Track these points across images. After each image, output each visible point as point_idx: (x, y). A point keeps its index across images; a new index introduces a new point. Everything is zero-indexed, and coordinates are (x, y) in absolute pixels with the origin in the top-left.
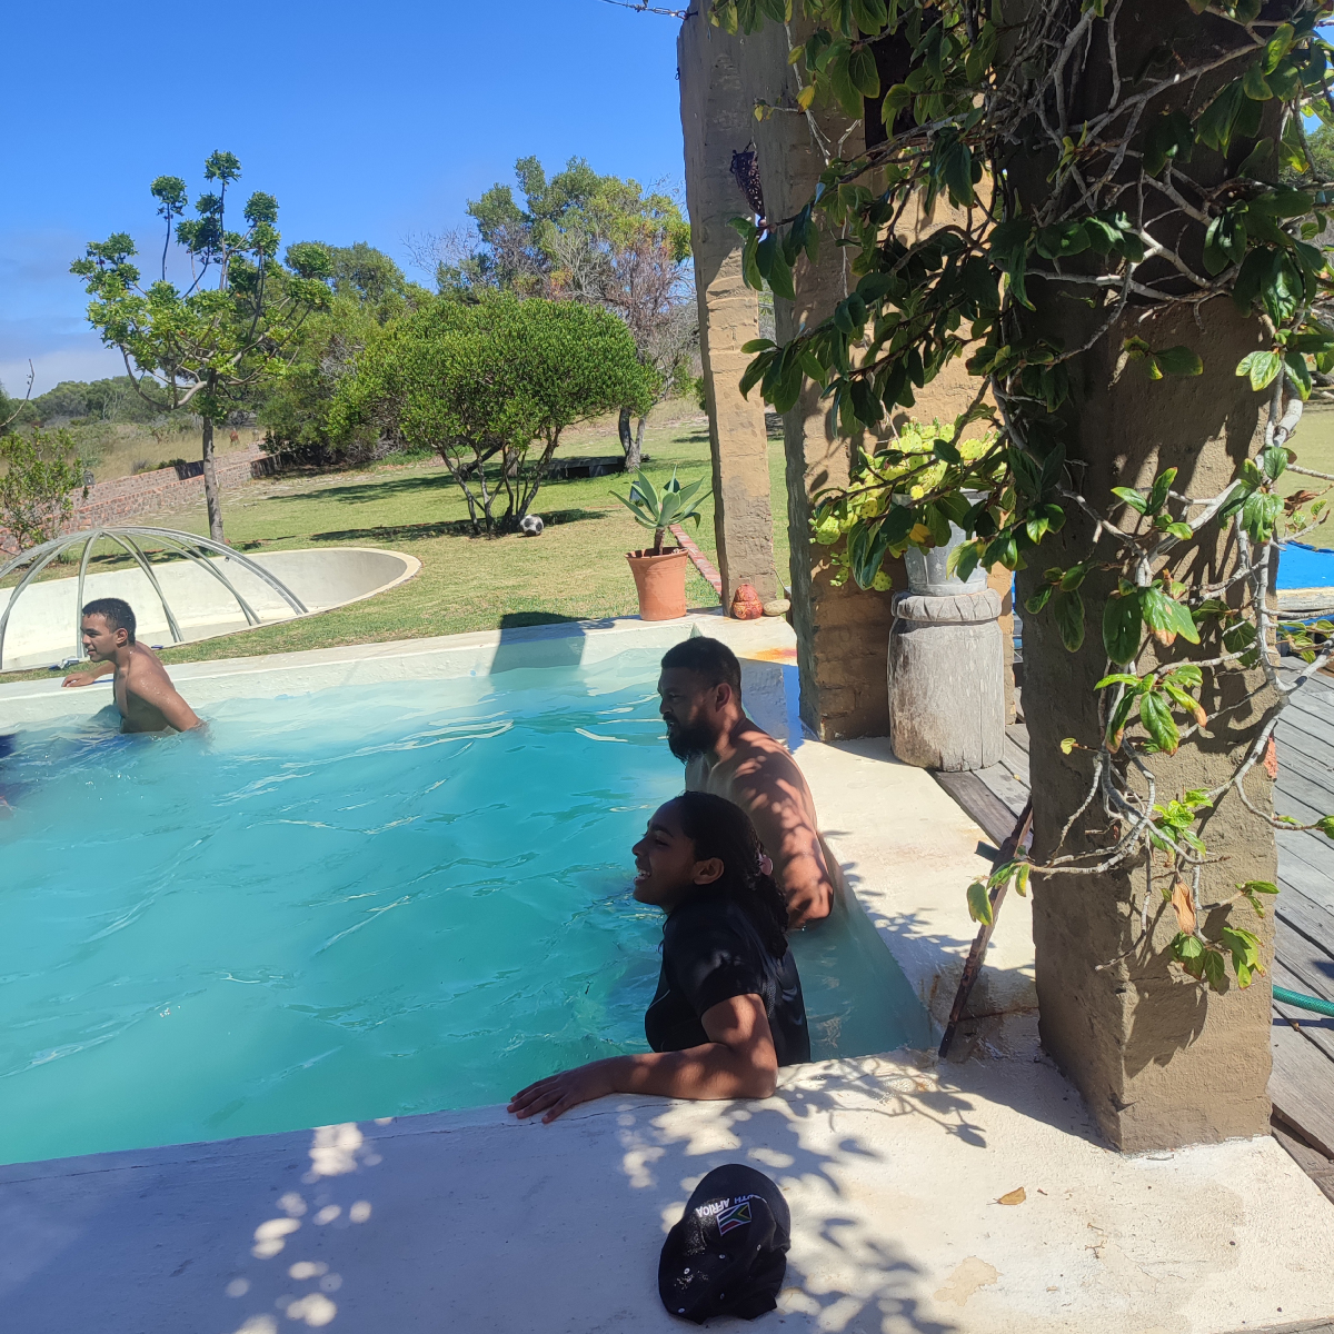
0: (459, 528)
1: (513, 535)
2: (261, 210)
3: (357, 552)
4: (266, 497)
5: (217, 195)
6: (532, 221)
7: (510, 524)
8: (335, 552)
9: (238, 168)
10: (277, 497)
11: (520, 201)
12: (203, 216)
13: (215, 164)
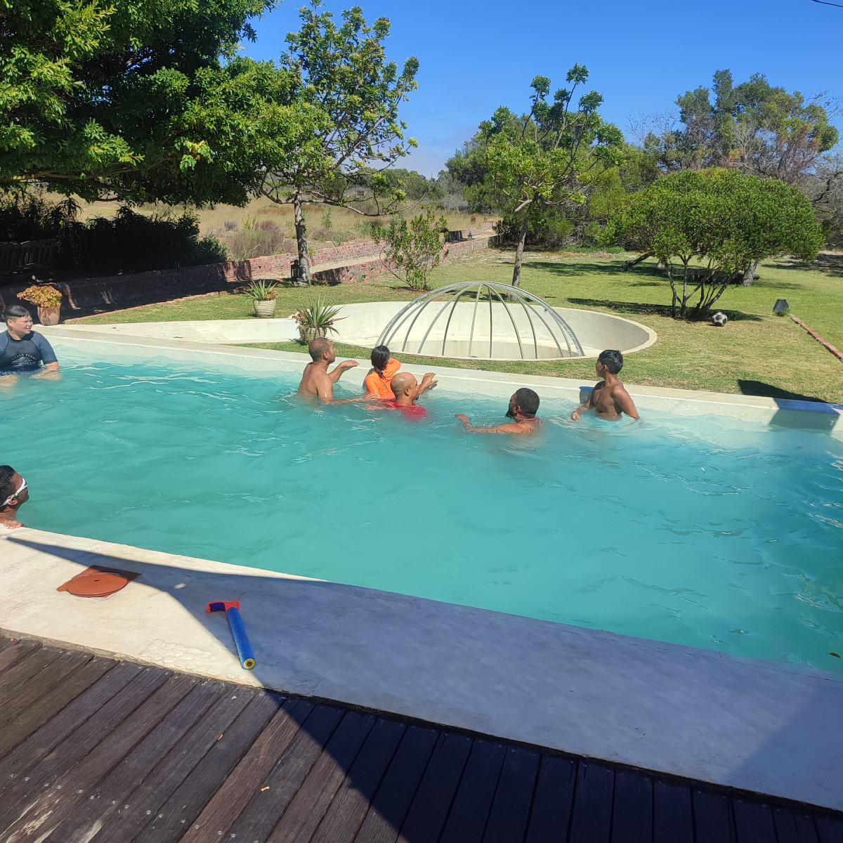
0: (660, 310)
1: (703, 323)
2: (592, 101)
3: (607, 317)
4: (501, 262)
5: (569, 91)
6: (715, 112)
7: (700, 314)
8: (592, 314)
9: (587, 76)
10: (508, 263)
11: (712, 99)
12: (557, 102)
13: (574, 72)
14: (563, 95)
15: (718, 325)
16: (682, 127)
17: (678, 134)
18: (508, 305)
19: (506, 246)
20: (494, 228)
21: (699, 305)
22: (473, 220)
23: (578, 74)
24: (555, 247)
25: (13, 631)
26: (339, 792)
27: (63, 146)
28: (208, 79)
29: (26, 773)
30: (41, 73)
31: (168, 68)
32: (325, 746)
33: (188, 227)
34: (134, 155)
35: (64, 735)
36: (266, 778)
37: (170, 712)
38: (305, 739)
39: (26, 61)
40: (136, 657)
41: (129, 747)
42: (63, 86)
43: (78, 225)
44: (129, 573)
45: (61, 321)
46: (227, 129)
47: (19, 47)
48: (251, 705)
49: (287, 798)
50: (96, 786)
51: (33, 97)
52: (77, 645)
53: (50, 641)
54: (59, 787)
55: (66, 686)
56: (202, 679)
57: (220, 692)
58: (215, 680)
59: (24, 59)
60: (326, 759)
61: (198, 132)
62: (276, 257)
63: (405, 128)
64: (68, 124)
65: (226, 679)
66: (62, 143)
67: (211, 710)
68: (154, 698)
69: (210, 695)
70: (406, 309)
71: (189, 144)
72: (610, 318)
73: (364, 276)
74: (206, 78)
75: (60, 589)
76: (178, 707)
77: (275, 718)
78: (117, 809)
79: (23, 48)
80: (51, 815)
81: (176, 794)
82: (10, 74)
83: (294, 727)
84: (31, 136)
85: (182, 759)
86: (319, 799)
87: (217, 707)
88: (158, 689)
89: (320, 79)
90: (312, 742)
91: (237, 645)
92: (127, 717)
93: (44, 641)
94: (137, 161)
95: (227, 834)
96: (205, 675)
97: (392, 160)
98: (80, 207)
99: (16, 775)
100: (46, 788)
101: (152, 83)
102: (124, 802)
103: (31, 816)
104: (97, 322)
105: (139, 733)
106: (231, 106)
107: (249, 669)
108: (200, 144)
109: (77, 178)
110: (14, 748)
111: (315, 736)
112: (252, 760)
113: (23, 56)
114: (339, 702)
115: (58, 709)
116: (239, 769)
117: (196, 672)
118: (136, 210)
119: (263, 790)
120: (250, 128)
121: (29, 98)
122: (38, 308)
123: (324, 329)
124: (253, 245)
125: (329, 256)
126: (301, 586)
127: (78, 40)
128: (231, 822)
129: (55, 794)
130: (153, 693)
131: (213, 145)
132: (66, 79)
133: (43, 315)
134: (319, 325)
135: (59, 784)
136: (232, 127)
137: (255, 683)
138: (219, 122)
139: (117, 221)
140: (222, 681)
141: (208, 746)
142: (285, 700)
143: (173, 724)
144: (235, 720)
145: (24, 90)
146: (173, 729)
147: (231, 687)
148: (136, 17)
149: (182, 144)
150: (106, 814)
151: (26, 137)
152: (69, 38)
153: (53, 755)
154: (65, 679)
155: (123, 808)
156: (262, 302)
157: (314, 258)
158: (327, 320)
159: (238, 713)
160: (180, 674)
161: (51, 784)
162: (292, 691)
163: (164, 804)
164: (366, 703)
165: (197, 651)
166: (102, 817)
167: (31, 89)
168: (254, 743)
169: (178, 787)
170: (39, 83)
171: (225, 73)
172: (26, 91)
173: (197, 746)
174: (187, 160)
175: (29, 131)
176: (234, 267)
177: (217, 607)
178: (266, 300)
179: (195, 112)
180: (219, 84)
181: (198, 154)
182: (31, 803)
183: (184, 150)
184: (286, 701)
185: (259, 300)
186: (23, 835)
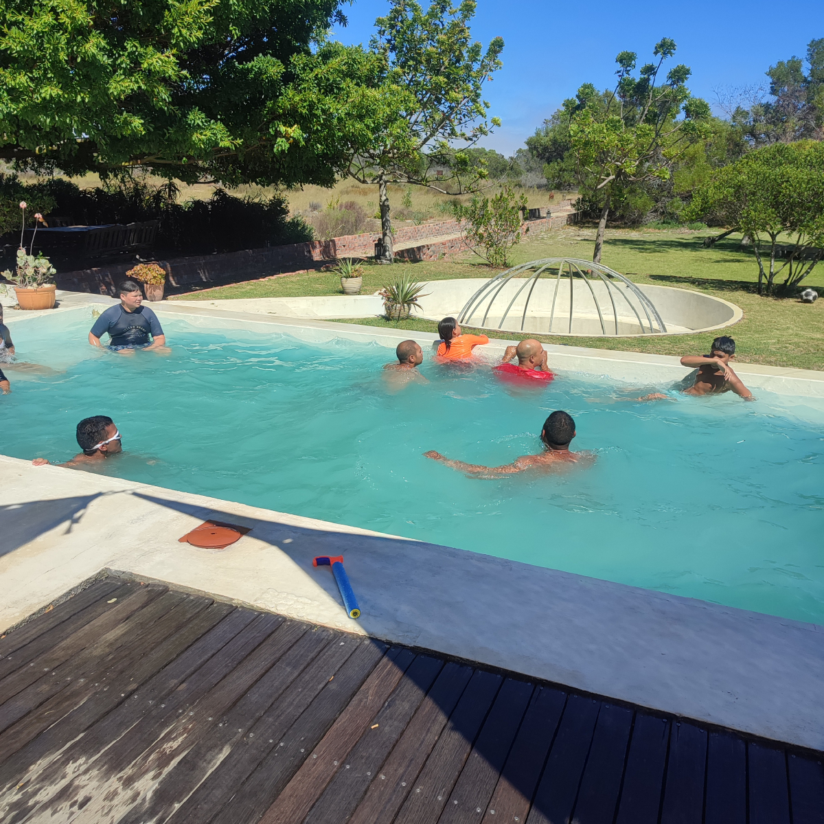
0: (745, 286)
1: (791, 300)
2: (679, 75)
4: (580, 238)
5: (656, 65)
6: (808, 83)
7: (788, 291)
8: (674, 290)
9: (675, 50)
11: (806, 69)
12: (642, 76)
13: (662, 46)
14: (650, 70)
15: (808, 301)
16: (772, 99)
17: (767, 107)
18: (590, 281)
19: (584, 223)
20: (573, 205)
21: (786, 281)
22: (551, 197)
23: (665, 48)
24: (635, 224)
25: (143, 576)
26: (442, 734)
27: (169, 133)
28: (302, 65)
29: (162, 701)
30: (151, 65)
31: (265, 55)
32: (427, 692)
33: (277, 207)
34: (232, 139)
35: (192, 669)
36: (375, 717)
37: (285, 653)
38: (409, 685)
39: (137, 53)
40: (252, 603)
41: (250, 683)
42: (170, 76)
43: (177, 208)
44: (243, 527)
45: (164, 298)
46: (319, 112)
47: (131, 40)
48: (357, 651)
49: (395, 736)
50: (223, 715)
51: (143, 87)
52: (199, 591)
53: (176, 585)
54: (191, 714)
55: (191, 626)
56: (311, 626)
57: (329, 639)
58: (324, 627)
59: (135, 52)
60: (429, 704)
61: (291, 117)
62: (359, 236)
63: (488, 107)
64: (174, 111)
65: (334, 627)
66: (168, 130)
67: (321, 654)
68: (270, 641)
69: (319, 640)
70: (487, 285)
71: (282, 129)
72: (694, 294)
73: (444, 254)
74: (299, 65)
75: (181, 540)
76: (292, 649)
77: (380, 664)
78: (243, 737)
79: (134, 41)
80: (186, 738)
81: (294, 726)
82: (124, 65)
83: (398, 673)
84: (141, 124)
85: (298, 696)
86: (424, 740)
87: (327, 652)
88: (273, 633)
89: (407, 60)
90: (416, 688)
91: (343, 597)
92: (247, 656)
93: (170, 586)
94: (235, 146)
95: (342, 764)
96: (315, 622)
97: (474, 139)
98: (178, 190)
99: (154, 702)
100: (180, 714)
101: (249, 71)
102: (250, 730)
103: (168, 738)
104: (197, 298)
105: (259, 671)
106: (322, 91)
107: (355, 619)
108: (293, 128)
109: (179, 163)
110: (151, 678)
111: (418, 682)
112: (361, 701)
113: (134, 49)
114: (439, 652)
115: (186, 646)
116: (350, 708)
117: (306, 619)
118: (231, 193)
119: (372, 727)
120: (340, 111)
121: (139, 88)
122: (145, 285)
123: (409, 305)
124: (337, 224)
125: (410, 234)
126: (398, 544)
127: (184, 31)
128: (346, 754)
129: (188, 720)
130: (269, 635)
131: (304, 129)
132: (173, 69)
133: (149, 291)
134: (404, 302)
135: (191, 711)
136: (323, 111)
137: (361, 632)
138: (311, 106)
139: (212, 203)
140: (330, 628)
141: (321, 686)
142: (388, 649)
143: (288, 665)
144: (344, 664)
145: (135, 81)
146: (288, 669)
147: (339, 635)
148: (236, 8)
149: (276, 129)
150: (234, 739)
151: (137, 125)
152: (175, 30)
153: (184, 685)
154: (190, 620)
155: (248, 737)
156: (349, 279)
157: (395, 236)
158: (412, 296)
159: (346, 658)
160: (291, 621)
161: (184, 711)
162: (395, 640)
163: (284, 734)
164: (465, 654)
165: (307, 600)
166: (230, 742)
167: (141, 80)
168: (362, 685)
169: (296, 720)
170: (149, 74)
171: (318, 58)
172: (137, 82)
173: (310, 685)
174: (280, 143)
175: (139, 119)
176: (321, 246)
177: (323, 562)
178: (352, 277)
179: (289, 97)
180: (312, 70)
181: (292, 137)
182: (168, 726)
183: (278, 134)
184: (390, 650)
185: (347, 277)
186: (163, 754)
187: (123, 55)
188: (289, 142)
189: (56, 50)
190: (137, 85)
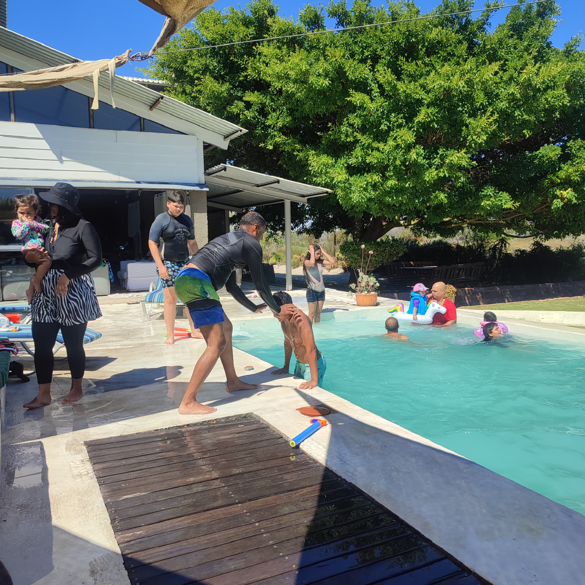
25: (263, 419)
27: (469, 202)
28: (578, 147)
30: (452, 160)
31: (548, 144)
34: (514, 203)
37: (284, 465)
39: (444, 155)
49: (286, 512)
51: (447, 175)
58: (317, 461)
61: (566, 183)
69: (307, 466)
75: (297, 409)
76: (289, 465)
79: (443, 148)
84: (445, 197)
85: (265, 482)
92: (265, 461)
94: (515, 207)
95: (247, 512)
98: (509, 243)
108: (567, 191)
112: (291, 494)
113: (443, 152)
116: (282, 495)
139: (532, 251)
140: (319, 463)
141: (281, 482)
143: (279, 470)
144: (305, 478)
146: (276, 471)
152: (469, 137)
154: (262, 441)
159: (310, 476)
165: (322, 447)
173: (277, 480)
174: (556, 203)
175: (444, 194)
181: (566, 198)
187: (437, 157)
188: (564, 201)
189: (395, 159)
190: (443, 174)
